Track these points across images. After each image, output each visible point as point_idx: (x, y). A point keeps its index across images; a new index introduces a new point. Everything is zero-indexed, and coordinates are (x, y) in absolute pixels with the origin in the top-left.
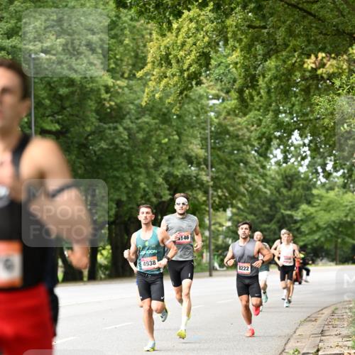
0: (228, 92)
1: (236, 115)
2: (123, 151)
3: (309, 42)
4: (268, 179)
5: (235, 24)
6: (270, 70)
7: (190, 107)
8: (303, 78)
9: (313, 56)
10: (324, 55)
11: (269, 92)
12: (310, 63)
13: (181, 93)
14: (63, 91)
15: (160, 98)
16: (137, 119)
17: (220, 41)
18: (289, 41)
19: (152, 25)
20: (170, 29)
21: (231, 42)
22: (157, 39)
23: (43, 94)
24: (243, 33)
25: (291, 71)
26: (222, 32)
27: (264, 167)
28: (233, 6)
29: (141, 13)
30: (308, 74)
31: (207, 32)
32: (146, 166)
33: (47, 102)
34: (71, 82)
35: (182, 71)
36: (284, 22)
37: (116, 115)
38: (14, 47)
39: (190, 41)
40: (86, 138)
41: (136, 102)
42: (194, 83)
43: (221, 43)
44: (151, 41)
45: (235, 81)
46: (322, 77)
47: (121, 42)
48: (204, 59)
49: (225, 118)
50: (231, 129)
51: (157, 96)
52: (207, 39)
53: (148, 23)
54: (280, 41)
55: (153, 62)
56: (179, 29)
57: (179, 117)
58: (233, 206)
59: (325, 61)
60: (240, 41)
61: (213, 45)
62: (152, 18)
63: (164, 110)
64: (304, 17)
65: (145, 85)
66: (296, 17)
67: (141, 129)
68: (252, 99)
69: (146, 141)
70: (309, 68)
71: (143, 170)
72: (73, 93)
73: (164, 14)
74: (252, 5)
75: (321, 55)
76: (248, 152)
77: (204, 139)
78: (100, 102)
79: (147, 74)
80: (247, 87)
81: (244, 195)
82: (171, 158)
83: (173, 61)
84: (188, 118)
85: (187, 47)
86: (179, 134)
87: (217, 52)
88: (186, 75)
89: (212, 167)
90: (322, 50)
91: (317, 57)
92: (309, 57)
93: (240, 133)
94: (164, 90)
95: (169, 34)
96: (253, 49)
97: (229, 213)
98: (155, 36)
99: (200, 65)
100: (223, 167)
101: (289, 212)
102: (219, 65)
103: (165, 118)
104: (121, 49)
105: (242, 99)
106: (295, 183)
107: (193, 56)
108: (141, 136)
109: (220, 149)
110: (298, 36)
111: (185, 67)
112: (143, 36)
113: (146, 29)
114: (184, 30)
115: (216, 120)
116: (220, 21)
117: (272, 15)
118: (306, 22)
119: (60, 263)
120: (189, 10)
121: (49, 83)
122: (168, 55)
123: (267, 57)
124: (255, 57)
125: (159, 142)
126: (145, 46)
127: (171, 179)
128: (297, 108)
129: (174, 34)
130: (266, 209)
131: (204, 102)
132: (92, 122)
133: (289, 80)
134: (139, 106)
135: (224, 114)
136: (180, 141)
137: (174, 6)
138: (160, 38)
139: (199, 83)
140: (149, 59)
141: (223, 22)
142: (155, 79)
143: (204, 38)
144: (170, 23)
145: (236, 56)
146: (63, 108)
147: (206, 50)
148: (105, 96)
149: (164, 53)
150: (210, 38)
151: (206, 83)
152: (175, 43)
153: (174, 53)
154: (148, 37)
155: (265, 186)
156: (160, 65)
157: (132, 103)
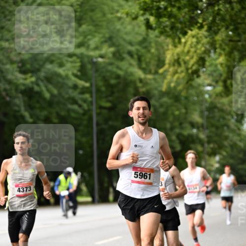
0: (217, 82)
1: (222, 96)
4: (242, 137)
5: (220, 39)
7: (192, 92)
13: (187, 83)
14: (113, 82)
15: (175, 87)
16: (160, 99)
19: (169, 40)
20: (180, 42)
21: (218, 50)
23: (101, 83)
24: (226, 44)
26: (213, 45)
27: (239, 129)
28: (220, 27)
29: (161, 33)
31: (203, 45)
33: (103, 89)
34: (118, 77)
35: (187, 69)
38: (82, 54)
39: (193, 50)
41: (160, 89)
42: (195, 76)
43: (212, 51)
44: (168, 50)
45: (221, 75)
47: (149, 51)
48: (202, 61)
49: (215, 98)
50: (219, 105)
51: (172, 85)
52: (203, 49)
53: (166, 39)
55: (169, 64)
56: (185, 43)
57: (186, 98)
58: (220, 154)
60: (224, 50)
61: (207, 52)
62: (168, 36)
63: (176, 93)
65: (165, 78)
67: (161, 106)
68: (232, 85)
69: (165, 113)
72: (119, 83)
73: (176, 33)
74: (232, 27)
76: (229, 120)
77: (202, 112)
78: (136, 89)
79: (165, 71)
80: (229, 79)
81: (226, 147)
82: (181, 124)
83: (182, 63)
84: (191, 99)
85: (191, 54)
86: (186, 108)
87: (209, 56)
88: (190, 71)
89: (207, 128)
93: (225, 108)
94: (176, 82)
95: (179, 46)
96: (232, 55)
97: (217, 158)
98: (170, 47)
99: (199, 65)
100: (214, 129)
102: (211, 65)
103: (177, 98)
104: (149, 55)
105: (225, 86)
107: (195, 59)
108: (162, 110)
109: (212, 118)
111: (190, 66)
112: (163, 47)
113: (165, 42)
114: (189, 43)
115: (209, 100)
116: (211, 37)
117: (244, 33)
119: (111, 190)
120: (191, 30)
121: (104, 77)
122: (179, 58)
123: (241, 59)
124: (234, 60)
125: (173, 114)
126: (164, 53)
127: (181, 137)
129: (183, 45)
130: (241, 156)
131: (202, 88)
134: (161, 91)
135: (214, 96)
136: (186, 113)
137: (182, 28)
138: (173, 48)
139: (198, 76)
140: (167, 61)
141: (213, 38)
142: (171, 74)
143: (201, 48)
144: (180, 39)
145: (222, 59)
146: (112, 93)
147: (203, 56)
148: (139, 85)
149: (176, 58)
150: (205, 48)
151: (203, 77)
152: (183, 51)
153: (182, 57)
154: (166, 47)
155: (240, 141)
156: (174, 65)
157: (156, 89)
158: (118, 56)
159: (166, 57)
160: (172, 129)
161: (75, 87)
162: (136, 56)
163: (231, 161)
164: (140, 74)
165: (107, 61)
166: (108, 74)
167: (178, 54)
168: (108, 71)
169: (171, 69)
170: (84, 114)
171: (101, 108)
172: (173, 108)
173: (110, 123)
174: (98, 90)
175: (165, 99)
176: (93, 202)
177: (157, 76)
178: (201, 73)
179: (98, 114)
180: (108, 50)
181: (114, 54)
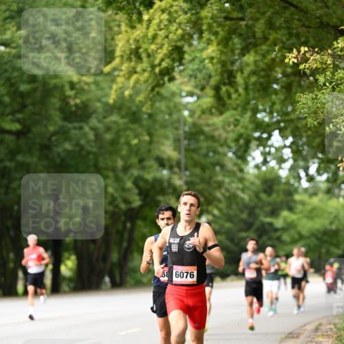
0: (203, 89)
1: (211, 114)
2: (89, 153)
3: (290, 35)
4: (247, 184)
5: (210, 15)
6: (248, 65)
7: (161, 105)
8: (285, 74)
9: (295, 50)
10: (306, 49)
11: (246, 89)
12: (291, 58)
13: (153, 90)
14: (24, 87)
15: (131, 96)
16: (105, 117)
17: (194, 34)
18: (269, 34)
19: (121, 17)
20: (140, 20)
21: (206, 35)
22: (126, 31)
24: (219, 25)
25: (271, 67)
26: (196, 24)
27: (241, 170)
29: (109, 4)
30: (289, 70)
31: (180, 24)
32: (114, 169)
33: (7, 99)
34: (33, 79)
35: (153, 67)
36: (264, 14)
37: (82, 114)
39: (162, 33)
40: (49, 139)
41: (104, 100)
42: (166, 79)
43: (195, 36)
44: (120, 33)
45: (210, 77)
46: (305, 73)
48: (177, 53)
49: (199, 117)
50: (206, 129)
51: (127, 93)
52: (180, 32)
53: (117, 14)
54: (259, 35)
55: (122, 56)
56: (150, 21)
57: (150, 116)
58: (208, 212)
59: (308, 55)
60: (216, 34)
61: (187, 37)
62: (121, 9)
63: (134, 109)
64: (285, 8)
65: (114, 81)
66: (277, 8)
67: (108, 129)
68: (229, 97)
69: (114, 142)
70: (291, 63)
71: (111, 174)
72: (35, 90)
73: (134, 4)
75: (303, 49)
76: (225, 155)
77: (177, 140)
78: (65, 99)
79: (115, 69)
80: (225, 84)
81: (220, 201)
82: (141, 161)
83: (144, 56)
84: (160, 117)
85: (159, 40)
86: (150, 135)
87: (191, 45)
88: (157, 70)
89: (186, 169)
90: (305, 44)
91: (299, 51)
92: (290, 51)
93: (216, 133)
94: (134, 87)
95: (139, 26)
96: (230, 43)
98: (124, 28)
99: (173, 60)
100: (198, 171)
101: (268, 220)
102: (193, 60)
103: (135, 117)
105: (218, 97)
106: (276, 188)
107: (165, 50)
108: (108, 136)
109: (194, 151)
110: (279, 28)
111: (157, 62)
112: (111, 29)
113: (114, 20)
114: (155, 22)
115: (190, 120)
116: (194, 12)
117: (250, 5)
118: (287, 14)
119: (21, 274)
121: (9, 79)
122: (138, 48)
123: (245, 51)
124: (233, 51)
125: (128, 143)
126: (113, 39)
127: (141, 184)
128: (277, 107)
129: (145, 26)
130: (244, 216)
131: (177, 99)
132: (56, 121)
133: (268, 76)
134: (107, 104)
135: (198, 113)
136: (151, 142)
138: (129, 30)
139: (172, 79)
140: (118, 53)
141: (197, 13)
142: (124, 75)
143: (176, 30)
144: (140, 14)
145: (212, 50)
146: (24, 106)
147: (179, 44)
148: (70, 93)
149: (133, 47)
150: (184, 30)
151: (179, 79)
152: (145, 36)
153: (144, 46)
154: (116, 29)
155: (243, 190)
156: (130, 59)
157: (99, 100)
159: (117, 45)
160: (126, 169)
163: (228, 225)
166: (16, 74)
167: (137, 41)
168: (15, 69)
169: (125, 67)
171: (2, 131)
172: (128, 133)
173: (19, 158)
175: (114, 118)
177: (99, 78)
178: (176, 74)
180: (15, 34)
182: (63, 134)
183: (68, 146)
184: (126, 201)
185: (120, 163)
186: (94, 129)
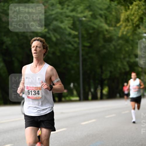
7: (136, 37)
13: (133, 32)
14: (91, 31)
19: (122, 7)
20: (129, 8)
23: (84, 32)
29: (118, 3)
31: (142, 10)
33: (85, 36)
34: (94, 29)
35: (133, 24)
37: (109, 40)
39: (136, 13)
42: (137, 28)
44: (122, 13)
47: (111, 14)
48: (141, 19)
51: (125, 33)
52: (142, 12)
56: (132, 9)
57: (132, 41)
61: (144, 14)
62: (122, 5)
63: (127, 38)
65: (120, 29)
67: (118, 45)
69: (120, 50)
73: (127, 3)
78: (104, 35)
82: (129, 55)
84: (135, 41)
85: (135, 15)
86: (132, 46)
88: (135, 25)
94: (127, 31)
95: (128, 10)
98: (123, 11)
99: (140, 22)
103: (127, 41)
104: (111, 16)
108: (118, 47)
111: (134, 22)
112: (119, 11)
113: (120, 9)
114: (134, 9)
119: (90, 93)
120: (135, 1)
122: (128, 18)
125: (125, 50)
126: (120, 15)
127: (129, 63)
131: (141, 35)
132: (101, 43)
134: (118, 37)
136: (132, 49)
137: (130, 1)
138: (125, 12)
139: (139, 28)
140: (122, 19)
147: (142, 16)
148: (106, 33)
149: (126, 17)
150: (143, 12)
151: (142, 28)
152: (130, 14)
153: (130, 17)
154: (121, 11)
156: (125, 22)
157: (115, 35)
158: (94, 16)
159: (121, 17)
160: (124, 58)
161: (70, 34)
162: (104, 17)
164: (106, 27)
165: (87, 19)
166: (88, 27)
167: (128, 15)
168: (88, 25)
169: (124, 24)
170: (75, 50)
171: (84, 46)
172: (125, 46)
173: (90, 55)
174: (83, 36)
175: (121, 41)
176: (80, 100)
177: (116, 28)
178: (141, 26)
179: (83, 50)
180: (88, 13)
181: (92, 15)
182: (104, 47)
183: (105, 51)
184: (125, 69)
185: (122, 56)
186: (114, 45)
